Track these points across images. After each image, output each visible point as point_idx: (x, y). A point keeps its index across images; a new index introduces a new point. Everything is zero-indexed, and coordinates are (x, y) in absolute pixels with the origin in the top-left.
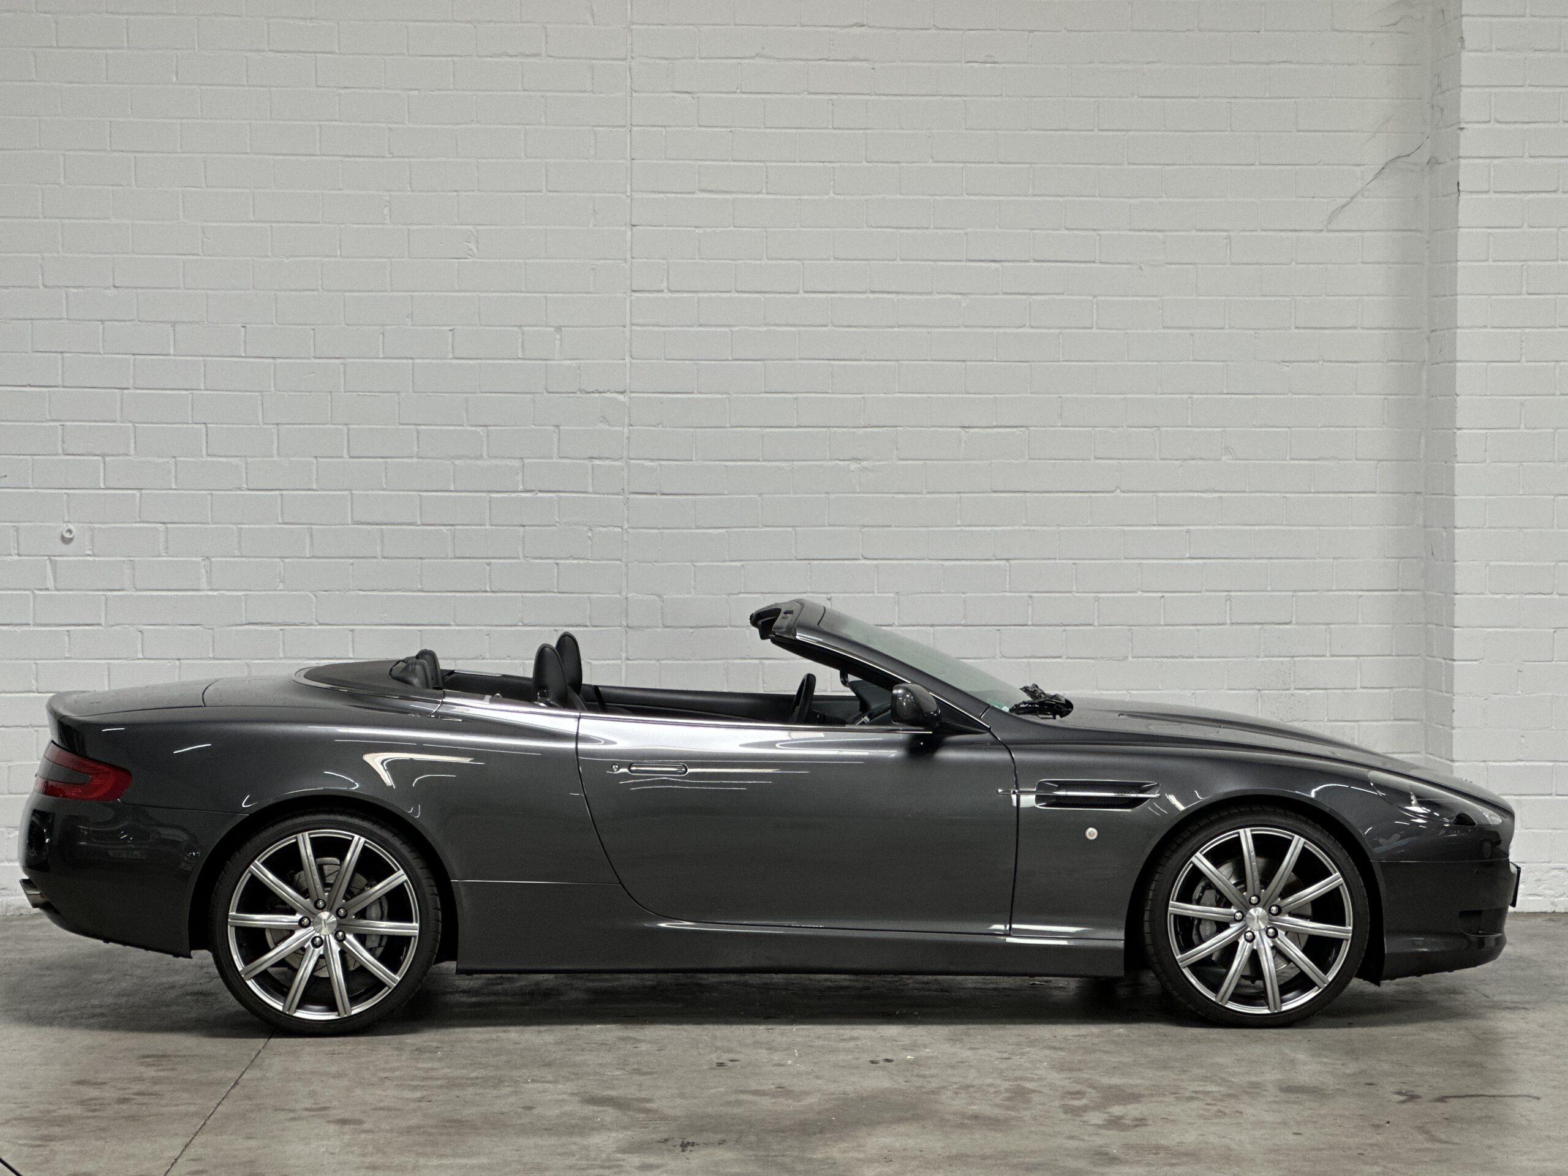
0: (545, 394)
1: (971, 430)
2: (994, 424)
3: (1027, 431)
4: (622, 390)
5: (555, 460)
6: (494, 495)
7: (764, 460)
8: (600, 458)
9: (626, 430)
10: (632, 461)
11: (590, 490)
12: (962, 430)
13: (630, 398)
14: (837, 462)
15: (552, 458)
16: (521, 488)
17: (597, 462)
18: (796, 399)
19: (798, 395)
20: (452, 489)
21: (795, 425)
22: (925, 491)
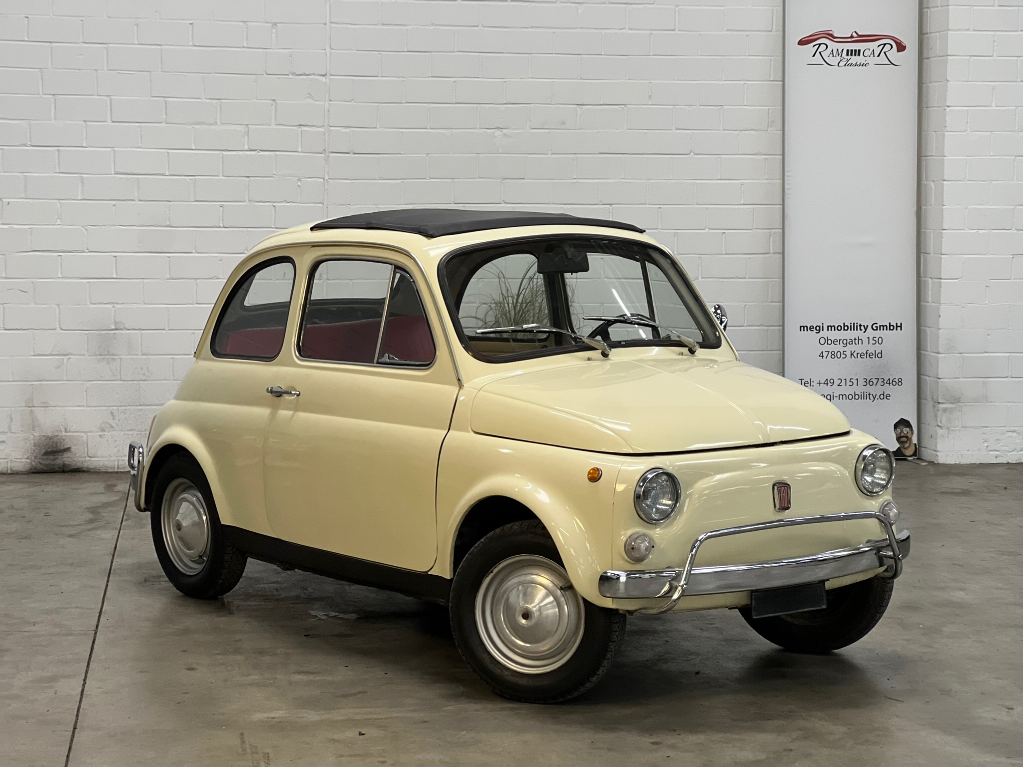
0: (265, 75)
1: (584, 107)
2: (602, 103)
3: (626, 108)
4: (324, 74)
5: (272, 127)
6: (225, 153)
7: (430, 128)
8: (307, 126)
9: (327, 105)
10: (331, 128)
11: (300, 150)
12: (578, 107)
13: (330, 79)
14: (485, 130)
15: (270, 125)
16: (246, 148)
17: (304, 128)
18: (454, 82)
19: (456, 79)
20: (194, 148)
21: (454, 101)
22: (550, 152)
